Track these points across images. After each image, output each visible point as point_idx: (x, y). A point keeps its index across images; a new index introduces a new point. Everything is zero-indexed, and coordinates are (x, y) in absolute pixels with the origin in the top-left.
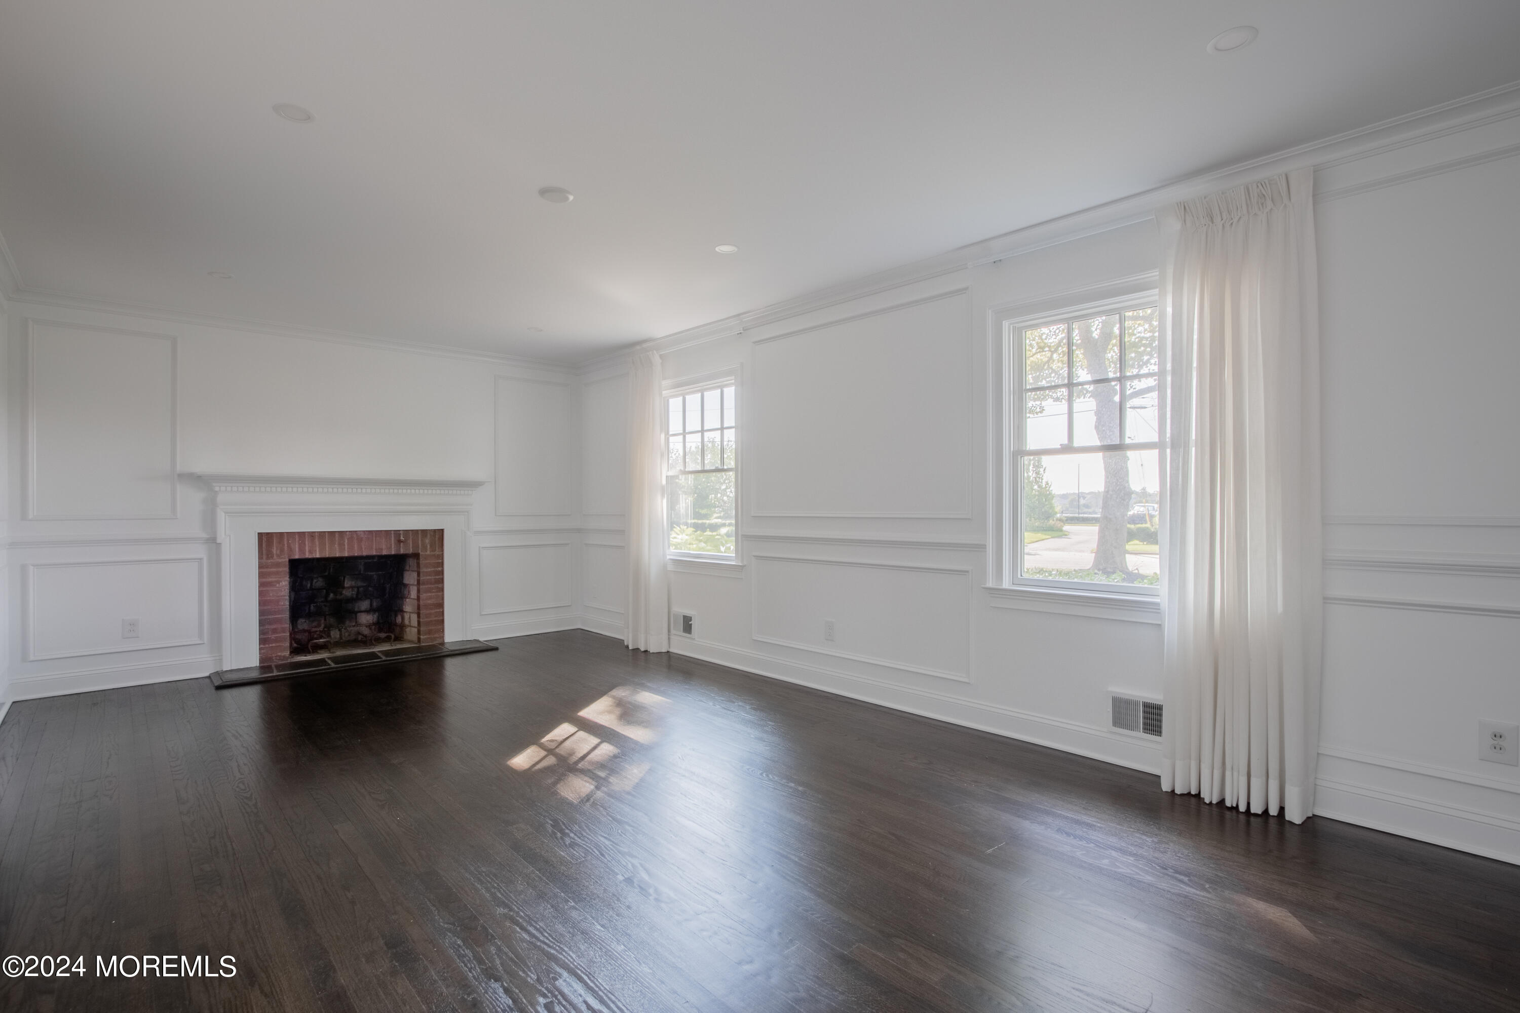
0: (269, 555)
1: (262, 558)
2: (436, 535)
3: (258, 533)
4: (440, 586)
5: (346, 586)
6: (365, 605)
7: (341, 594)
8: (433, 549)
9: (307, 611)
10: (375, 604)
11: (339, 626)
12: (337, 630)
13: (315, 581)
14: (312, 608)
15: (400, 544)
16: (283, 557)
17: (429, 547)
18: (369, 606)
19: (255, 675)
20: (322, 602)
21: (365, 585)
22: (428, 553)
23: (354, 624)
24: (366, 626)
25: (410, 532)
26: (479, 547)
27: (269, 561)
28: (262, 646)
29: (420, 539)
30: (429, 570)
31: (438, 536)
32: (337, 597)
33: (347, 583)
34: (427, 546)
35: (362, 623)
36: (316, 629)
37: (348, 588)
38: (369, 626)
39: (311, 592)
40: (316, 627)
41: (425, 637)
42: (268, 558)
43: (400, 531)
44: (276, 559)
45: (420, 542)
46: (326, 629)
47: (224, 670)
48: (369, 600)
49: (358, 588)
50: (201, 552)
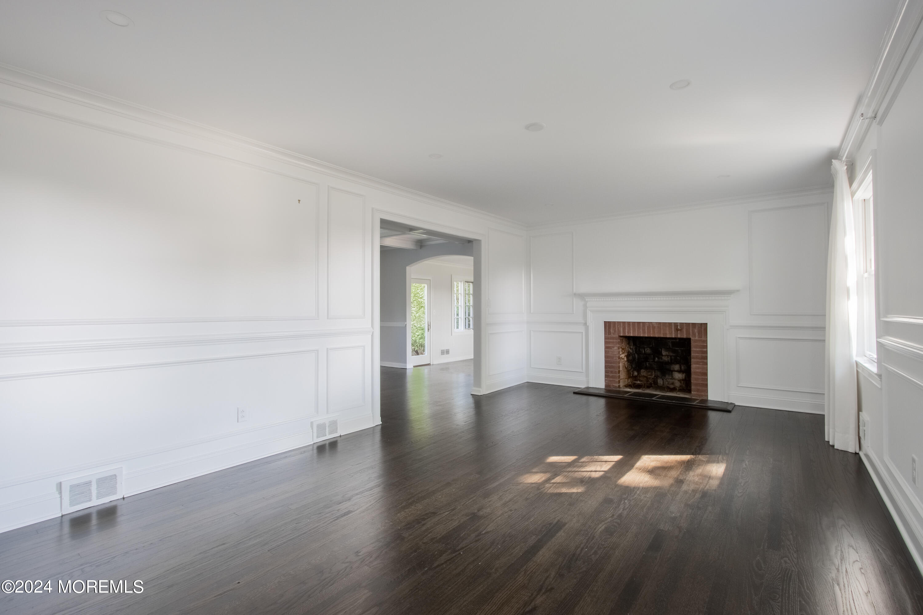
0: (610, 333)
1: (606, 334)
2: (702, 327)
3: (604, 322)
4: (705, 361)
5: (663, 354)
6: (677, 367)
7: (662, 359)
8: (700, 336)
9: (645, 366)
10: (683, 368)
11: (663, 377)
12: (661, 379)
13: (646, 349)
14: (647, 364)
15: (678, 332)
16: (615, 334)
17: (697, 334)
18: (679, 368)
19: (602, 392)
20: (652, 362)
21: (674, 355)
22: (697, 338)
23: (671, 378)
24: (678, 381)
25: (684, 324)
26: (736, 337)
27: (610, 336)
28: (606, 379)
29: (691, 329)
30: (698, 349)
31: (703, 328)
32: (660, 360)
33: (664, 353)
34: (696, 334)
35: (676, 378)
36: (650, 377)
37: (665, 356)
38: (680, 381)
39: (645, 355)
40: (650, 375)
41: (695, 393)
42: (609, 334)
43: (678, 323)
44: (612, 335)
45: (691, 331)
46: (655, 378)
47: (590, 386)
48: (679, 365)
49: (671, 356)
50: (582, 329)
